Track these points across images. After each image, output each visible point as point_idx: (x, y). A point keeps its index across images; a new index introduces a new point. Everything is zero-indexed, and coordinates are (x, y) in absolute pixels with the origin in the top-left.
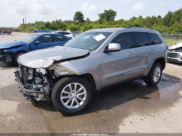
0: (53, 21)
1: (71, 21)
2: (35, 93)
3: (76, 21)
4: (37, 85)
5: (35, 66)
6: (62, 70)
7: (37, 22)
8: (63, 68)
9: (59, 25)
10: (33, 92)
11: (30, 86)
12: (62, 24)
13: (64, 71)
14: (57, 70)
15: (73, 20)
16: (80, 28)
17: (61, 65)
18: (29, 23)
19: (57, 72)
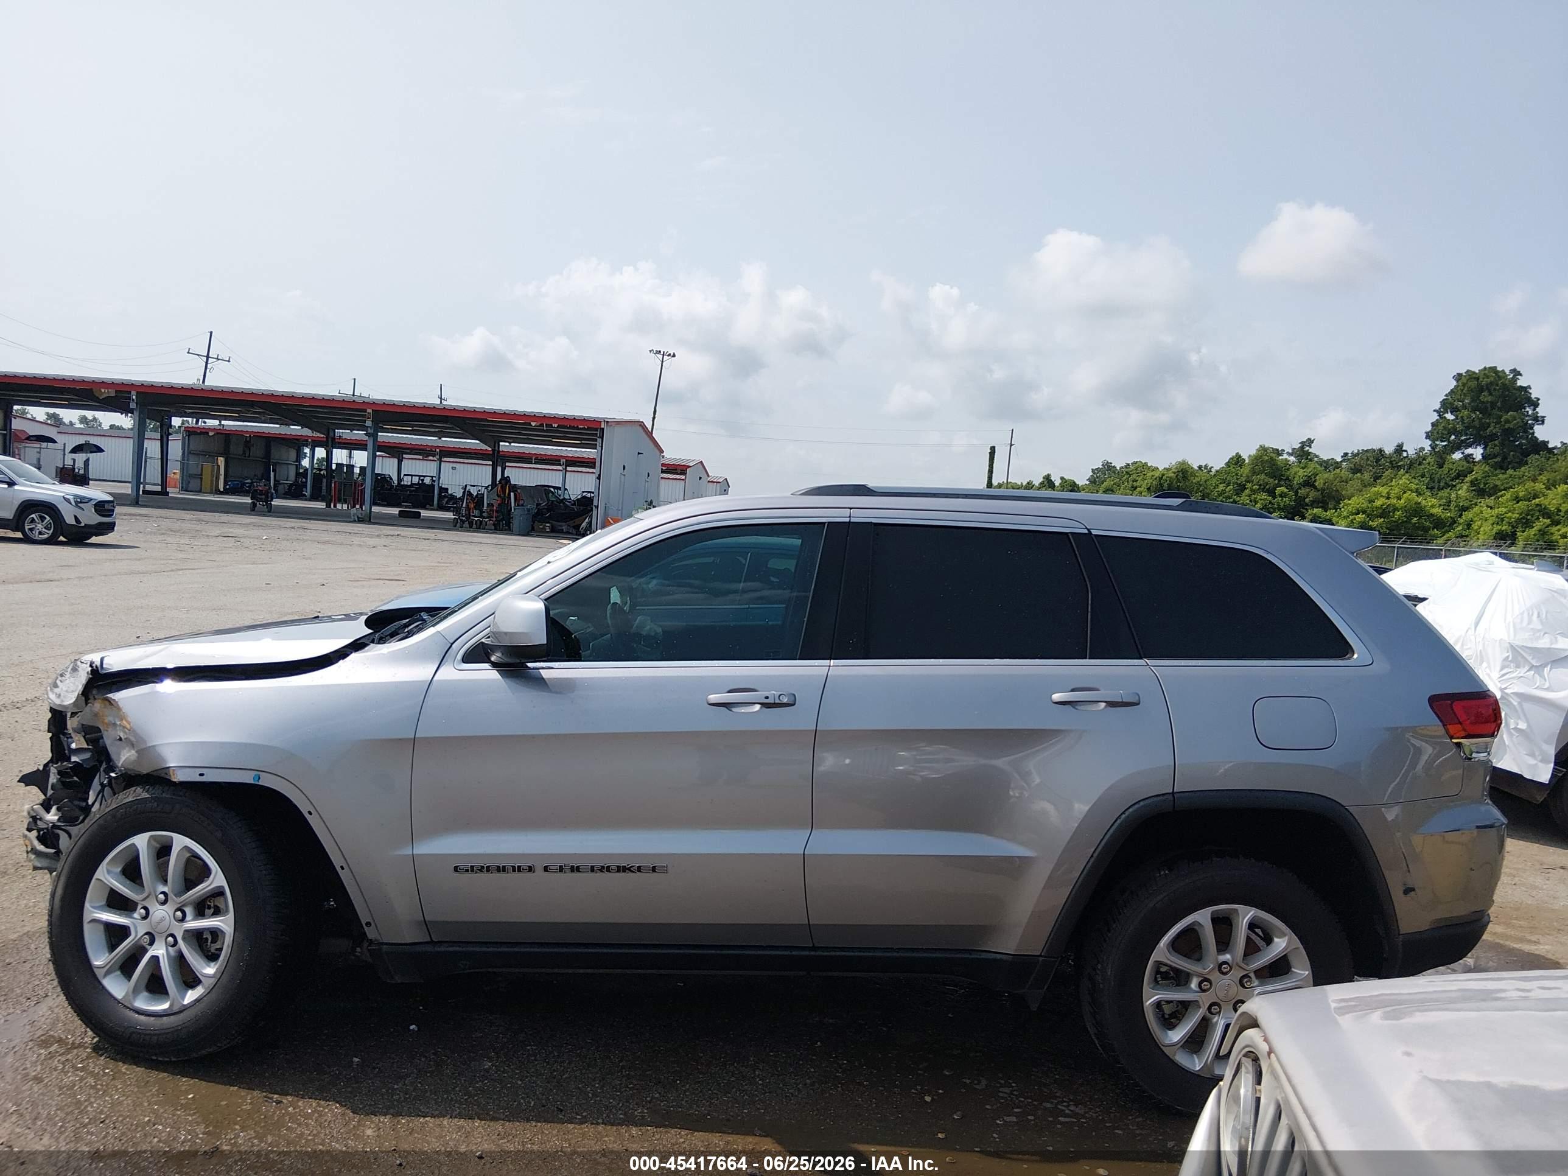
0: (1237, 461)
1: (1400, 449)
3: (1457, 456)
6: (121, 735)
7: (1108, 467)
9: (1271, 492)
12: (1309, 483)
13: (127, 743)
15: (1427, 445)
16: (1467, 515)
18: (1047, 478)
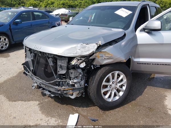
2: (71, 90)
4: (73, 79)
5: (71, 53)
6: (105, 58)
8: (107, 55)
10: (67, 89)
11: (62, 81)
13: (108, 59)
14: (99, 58)
16: (40, 4)
17: (105, 52)
19: (99, 60)
